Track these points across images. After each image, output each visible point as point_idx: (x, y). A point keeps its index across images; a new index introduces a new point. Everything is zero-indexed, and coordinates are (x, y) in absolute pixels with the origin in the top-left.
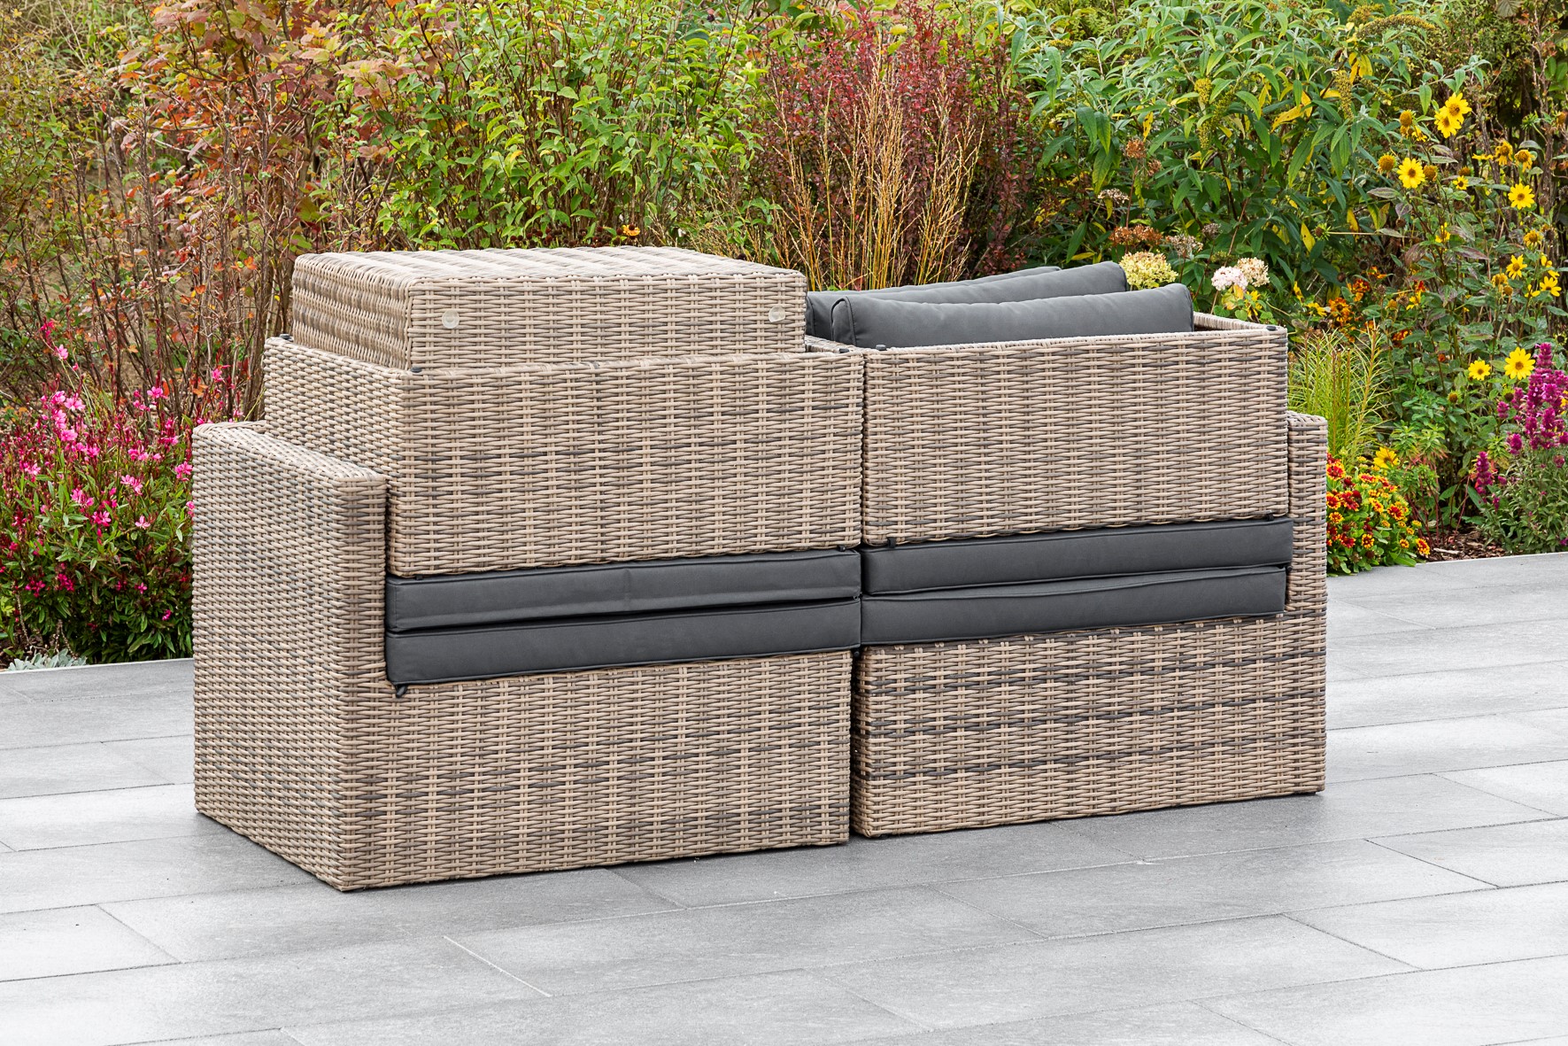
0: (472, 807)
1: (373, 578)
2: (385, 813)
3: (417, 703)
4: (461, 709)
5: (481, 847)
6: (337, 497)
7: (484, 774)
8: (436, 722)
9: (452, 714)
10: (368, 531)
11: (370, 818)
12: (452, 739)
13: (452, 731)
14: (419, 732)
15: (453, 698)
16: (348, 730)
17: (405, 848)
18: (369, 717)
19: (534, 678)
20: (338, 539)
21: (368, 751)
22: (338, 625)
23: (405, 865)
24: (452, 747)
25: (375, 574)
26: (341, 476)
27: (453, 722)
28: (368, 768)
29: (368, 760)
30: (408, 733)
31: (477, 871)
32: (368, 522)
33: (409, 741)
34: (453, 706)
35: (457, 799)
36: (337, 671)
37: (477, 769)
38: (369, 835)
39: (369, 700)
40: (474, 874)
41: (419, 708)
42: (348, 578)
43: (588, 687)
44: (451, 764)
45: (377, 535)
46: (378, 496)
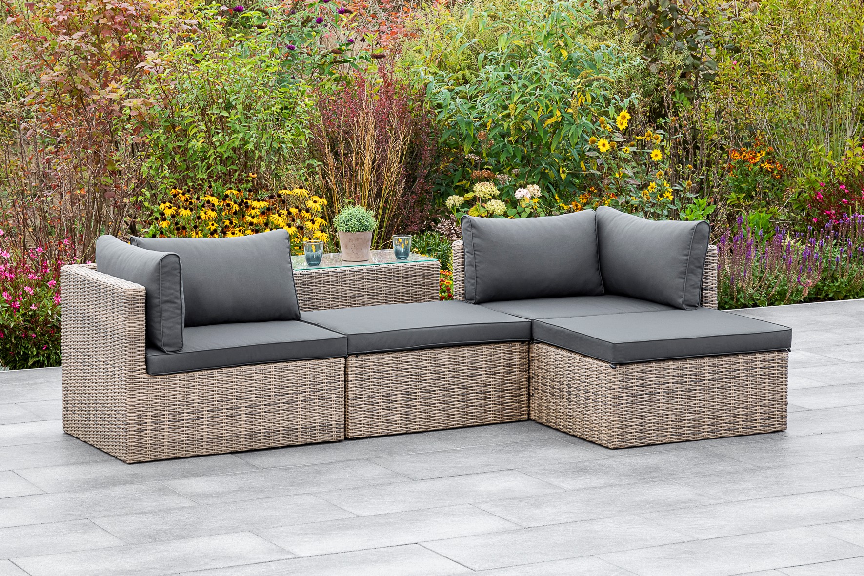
0: (183, 427)
1: (140, 330)
2: (146, 430)
3: (159, 383)
4: (178, 385)
5: (187, 444)
6: (125, 296)
7: (188, 413)
8: (168, 391)
9: (175, 388)
10: (138, 310)
11: (140, 432)
12: (175, 398)
13: (175, 395)
14: (160, 396)
15: (175, 381)
16: (130, 395)
17: (155, 445)
18: (139, 389)
19: (209, 371)
20: (125, 314)
21: (139, 404)
22: (126, 350)
23: (155, 452)
24: (174, 402)
25: (141, 328)
26: (127, 287)
27: (175, 391)
28: (139, 411)
29: (139, 407)
30: (156, 396)
31: (186, 454)
32: (138, 307)
33: (156, 399)
34: (175, 384)
35: (177, 424)
36: (126, 370)
37: (185, 411)
38: (140, 439)
39: (139, 382)
40: (184, 456)
41: (161, 385)
42: (130, 331)
43: (232, 375)
44: (174, 409)
45: (142, 312)
46: (142, 296)
